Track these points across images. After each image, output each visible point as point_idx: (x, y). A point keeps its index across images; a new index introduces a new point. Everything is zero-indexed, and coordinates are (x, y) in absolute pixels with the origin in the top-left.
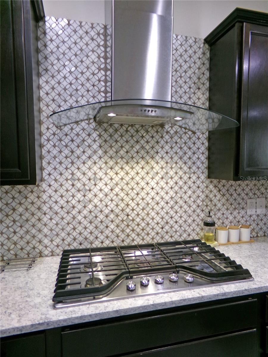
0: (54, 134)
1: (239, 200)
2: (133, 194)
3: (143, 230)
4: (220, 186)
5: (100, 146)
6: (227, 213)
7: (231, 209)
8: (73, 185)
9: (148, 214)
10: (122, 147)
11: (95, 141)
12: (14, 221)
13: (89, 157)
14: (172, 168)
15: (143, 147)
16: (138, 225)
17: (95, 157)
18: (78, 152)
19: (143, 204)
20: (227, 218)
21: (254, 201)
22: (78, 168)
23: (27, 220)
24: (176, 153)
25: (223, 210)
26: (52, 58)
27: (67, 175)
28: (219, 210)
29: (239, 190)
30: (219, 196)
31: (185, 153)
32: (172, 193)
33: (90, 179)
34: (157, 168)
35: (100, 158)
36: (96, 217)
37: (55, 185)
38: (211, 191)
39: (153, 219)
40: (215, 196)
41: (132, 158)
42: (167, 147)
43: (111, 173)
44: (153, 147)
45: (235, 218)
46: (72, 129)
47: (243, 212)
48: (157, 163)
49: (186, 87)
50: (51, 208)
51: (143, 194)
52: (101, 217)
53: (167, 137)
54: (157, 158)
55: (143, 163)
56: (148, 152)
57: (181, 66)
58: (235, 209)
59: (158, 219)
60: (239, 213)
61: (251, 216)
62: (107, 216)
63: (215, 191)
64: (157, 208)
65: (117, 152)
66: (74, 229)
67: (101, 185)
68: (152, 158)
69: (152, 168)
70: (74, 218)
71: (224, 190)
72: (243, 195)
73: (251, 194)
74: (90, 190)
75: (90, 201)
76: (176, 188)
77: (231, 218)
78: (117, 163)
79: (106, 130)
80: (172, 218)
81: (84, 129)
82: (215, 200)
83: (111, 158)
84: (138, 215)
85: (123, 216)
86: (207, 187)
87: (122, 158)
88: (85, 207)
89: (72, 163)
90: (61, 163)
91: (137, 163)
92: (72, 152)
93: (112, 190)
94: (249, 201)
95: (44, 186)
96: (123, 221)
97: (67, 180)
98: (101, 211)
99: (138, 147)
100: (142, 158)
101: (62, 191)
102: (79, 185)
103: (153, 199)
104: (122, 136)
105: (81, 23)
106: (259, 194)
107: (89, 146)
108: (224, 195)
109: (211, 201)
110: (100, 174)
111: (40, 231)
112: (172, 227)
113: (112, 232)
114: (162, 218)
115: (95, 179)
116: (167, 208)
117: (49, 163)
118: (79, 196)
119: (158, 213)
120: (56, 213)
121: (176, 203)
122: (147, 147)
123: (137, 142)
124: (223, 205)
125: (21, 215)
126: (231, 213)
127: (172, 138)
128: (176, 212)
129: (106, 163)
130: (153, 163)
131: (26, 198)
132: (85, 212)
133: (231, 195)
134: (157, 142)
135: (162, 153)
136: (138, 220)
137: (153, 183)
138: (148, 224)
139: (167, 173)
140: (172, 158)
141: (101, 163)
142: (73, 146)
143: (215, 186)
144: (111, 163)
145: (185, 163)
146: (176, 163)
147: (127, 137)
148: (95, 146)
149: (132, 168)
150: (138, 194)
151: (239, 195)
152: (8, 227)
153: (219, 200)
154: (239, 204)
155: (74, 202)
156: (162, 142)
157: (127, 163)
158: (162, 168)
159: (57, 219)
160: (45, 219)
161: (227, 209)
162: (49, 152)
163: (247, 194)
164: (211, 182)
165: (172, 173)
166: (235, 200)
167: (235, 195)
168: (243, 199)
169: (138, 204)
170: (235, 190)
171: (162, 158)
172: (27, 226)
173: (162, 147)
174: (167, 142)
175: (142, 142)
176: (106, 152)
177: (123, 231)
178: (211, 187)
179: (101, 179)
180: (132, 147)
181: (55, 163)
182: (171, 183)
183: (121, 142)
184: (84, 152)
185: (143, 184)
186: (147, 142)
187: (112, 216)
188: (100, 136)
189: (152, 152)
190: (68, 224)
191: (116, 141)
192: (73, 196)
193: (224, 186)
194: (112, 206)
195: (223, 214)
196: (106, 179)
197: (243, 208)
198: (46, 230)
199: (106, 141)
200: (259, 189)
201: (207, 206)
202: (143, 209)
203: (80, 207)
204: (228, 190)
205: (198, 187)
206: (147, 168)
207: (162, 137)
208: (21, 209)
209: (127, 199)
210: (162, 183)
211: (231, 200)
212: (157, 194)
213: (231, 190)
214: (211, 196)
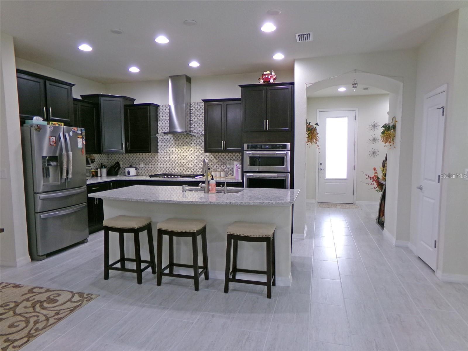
0: (161, 139)
1: (223, 161)
2: (184, 157)
3: (187, 170)
4: (215, 156)
5: (174, 142)
6: (218, 166)
7: (220, 165)
8: (166, 154)
9: (188, 165)
10: (180, 142)
11: (172, 140)
12: (151, 164)
13: (171, 146)
14: (196, 149)
15: (187, 142)
16: (185, 168)
17: (172, 145)
18: (168, 144)
19: (187, 161)
20: (218, 168)
21: (230, 162)
22: (168, 149)
23: (154, 164)
24: (198, 143)
25: (217, 165)
26: (161, 117)
27: (165, 151)
28: (215, 165)
29: (223, 157)
30: (215, 159)
31: (201, 143)
32: (196, 157)
33: (171, 152)
34: (191, 149)
35: (174, 146)
36: (173, 164)
37: (162, 154)
38: (212, 157)
39: (190, 166)
40: (213, 159)
41: (183, 145)
42: (195, 142)
43: (177, 151)
44: (190, 142)
45: (222, 168)
46: (166, 137)
47: (225, 166)
48: (191, 147)
49: (201, 120)
50: (160, 161)
51: (187, 158)
52: (174, 164)
53: (195, 138)
54: (191, 145)
55: (187, 147)
56: (188, 143)
57: (199, 113)
58: (222, 165)
59: (192, 166)
60: (223, 167)
61: (229, 168)
62: (176, 164)
63: (213, 158)
64: (192, 163)
65: (179, 144)
66: (167, 168)
67: (174, 154)
68: (190, 145)
69: (190, 149)
70: (167, 164)
71: (217, 157)
72: (225, 159)
73: (229, 159)
74: (171, 156)
75: (171, 159)
76: (198, 156)
77: (220, 168)
78: (179, 147)
79: (175, 137)
80: (197, 166)
81: (169, 137)
82: (213, 161)
83: (177, 145)
84: (185, 164)
85: (180, 165)
86: (210, 156)
87: (180, 145)
88: (170, 161)
89: (166, 147)
90: (163, 147)
91: (185, 147)
92: (166, 144)
93: (177, 156)
94: (227, 162)
95: (159, 154)
96: (180, 166)
97: (165, 152)
98: (174, 163)
99: (185, 142)
100: (187, 145)
101: (163, 156)
102: (168, 154)
103: (190, 159)
104: (180, 138)
105: (165, 105)
106: (232, 159)
107: (171, 142)
108: (217, 159)
109: (212, 161)
110: (174, 151)
111: (158, 168)
112: (197, 170)
113: (177, 169)
114: (193, 166)
115: (173, 152)
116: (195, 163)
117: (160, 147)
118: (168, 157)
119: (192, 164)
120: (162, 163)
121: (198, 161)
122: (188, 142)
123: (185, 140)
124: (217, 163)
125: (153, 163)
126: (220, 167)
127: (196, 138)
128: (198, 164)
129: (176, 147)
130: (190, 147)
131: (154, 158)
132: (170, 163)
133: (220, 159)
134: (191, 140)
135: (193, 143)
136: (185, 166)
137: (190, 154)
138: (188, 168)
139: (195, 150)
140: (196, 145)
141: (174, 147)
142: (166, 142)
143: (213, 156)
144: (177, 147)
145: (201, 147)
146: (198, 147)
147: (182, 138)
148: (172, 142)
149: (183, 149)
150: (185, 157)
151: (223, 159)
152: (150, 166)
153: (215, 161)
154: (223, 163)
155: (166, 159)
156: (193, 140)
157: (182, 147)
158: (193, 149)
159: (162, 164)
160: (159, 164)
161: (218, 165)
162: (160, 144)
163: (227, 159)
164: (212, 154)
165: (196, 150)
166: (222, 161)
167: (222, 159)
168: (225, 161)
169: (185, 161)
170: (222, 157)
171: (193, 145)
172: (155, 166)
173: (193, 142)
174: (195, 140)
175: (186, 140)
176: (175, 144)
177: (181, 170)
178: (211, 156)
179: (174, 152)
180: (183, 142)
181: (162, 147)
182: (196, 154)
183: (180, 140)
184: (169, 144)
185: (187, 154)
186: (188, 140)
187: (177, 164)
188: (174, 139)
189: (190, 143)
190: (165, 166)
191: (179, 140)
192: (166, 158)
193: (217, 156)
194: (177, 161)
195: (217, 166)
196: (176, 152)
197: (225, 165)
198: (159, 168)
199: (175, 140)
200: (232, 158)
201: (210, 163)
202: (187, 163)
203: (168, 161)
204: (218, 157)
205: (206, 156)
206: (188, 149)
207: (193, 138)
208: (153, 161)
209: (182, 159)
210: (193, 154)
211: (220, 161)
212: (192, 158)
213: (220, 157)
214: (212, 159)
